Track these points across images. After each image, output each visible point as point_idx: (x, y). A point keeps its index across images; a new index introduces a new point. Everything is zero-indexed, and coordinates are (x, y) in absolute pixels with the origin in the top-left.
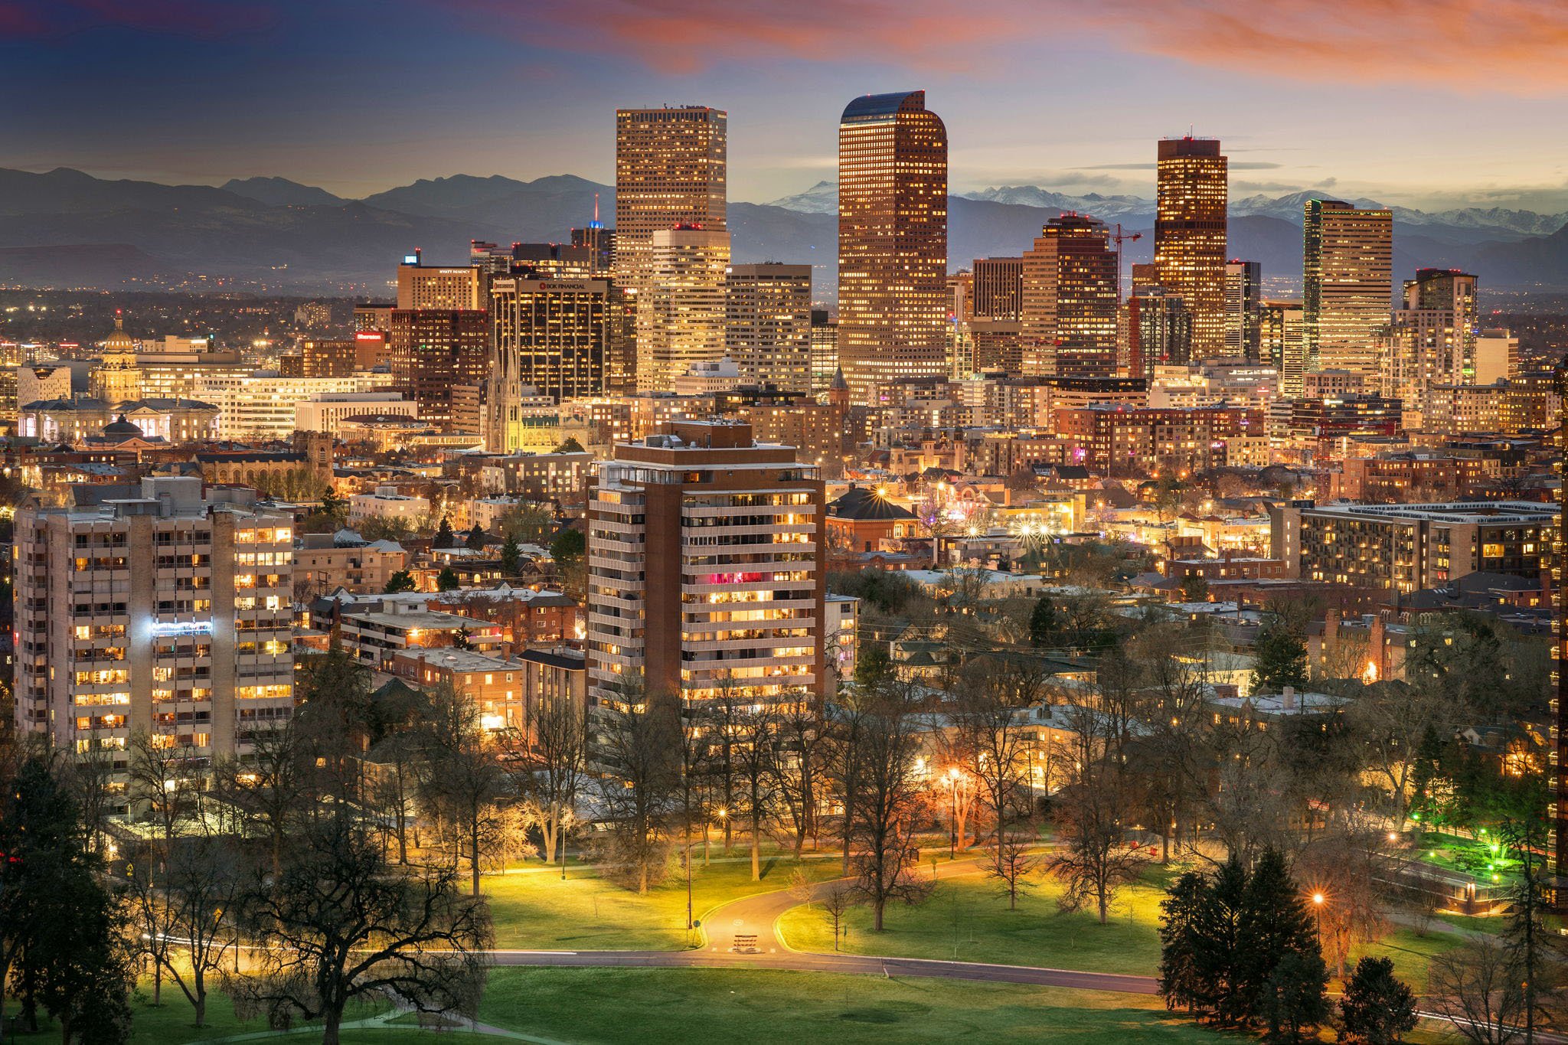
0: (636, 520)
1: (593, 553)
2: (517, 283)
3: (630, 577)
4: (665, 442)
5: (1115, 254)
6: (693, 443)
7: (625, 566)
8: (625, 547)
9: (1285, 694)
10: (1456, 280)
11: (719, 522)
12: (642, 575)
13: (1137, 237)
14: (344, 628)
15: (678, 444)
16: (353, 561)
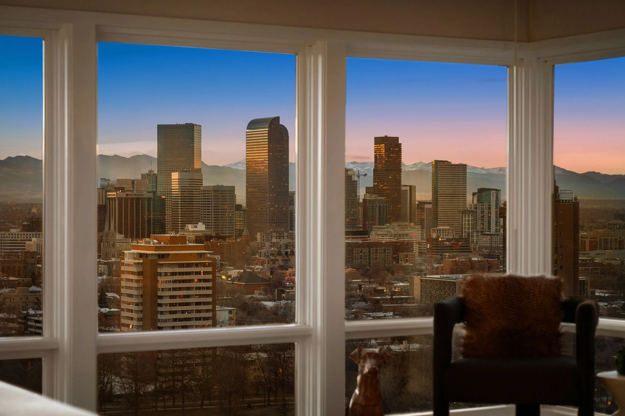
0: (139, 274)
1: (123, 288)
2: (117, 194)
3: (137, 296)
4: (152, 243)
5: (356, 181)
6: (162, 243)
7: (134, 292)
8: (135, 285)
9: (404, 344)
10: (492, 192)
11: (173, 274)
12: (142, 296)
13: (365, 175)
14: (29, 323)
15: (157, 243)
16: (37, 298)
